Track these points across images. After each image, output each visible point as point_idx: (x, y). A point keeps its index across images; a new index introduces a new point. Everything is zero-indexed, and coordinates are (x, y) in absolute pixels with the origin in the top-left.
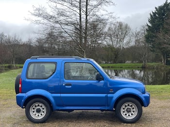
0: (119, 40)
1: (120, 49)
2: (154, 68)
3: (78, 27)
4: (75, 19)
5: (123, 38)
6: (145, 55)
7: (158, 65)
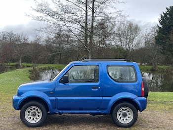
0: (128, 41)
1: (129, 50)
2: (164, 71)
3: (84, 25)
4: (80, 16)
5: (133, 40)
6: (155, 58)
7: (168, 68)
